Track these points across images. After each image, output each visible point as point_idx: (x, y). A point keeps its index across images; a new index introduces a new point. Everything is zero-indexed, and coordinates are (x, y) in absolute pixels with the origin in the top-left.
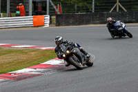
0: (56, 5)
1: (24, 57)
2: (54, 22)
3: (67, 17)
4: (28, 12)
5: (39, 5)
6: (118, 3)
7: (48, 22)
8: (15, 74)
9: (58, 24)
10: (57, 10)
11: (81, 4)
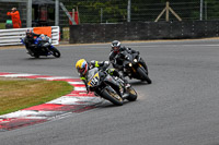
0: (70, 10)
1: (19, 93)
2: (68, 37)
3: (88, 29)
4: (25, 22)
5: (43, 11)
6: (168, 8)
7: (58, 37)
8: (4, 119)
9: (74, 40)
10: (72, 19)
11: (109, 9)
